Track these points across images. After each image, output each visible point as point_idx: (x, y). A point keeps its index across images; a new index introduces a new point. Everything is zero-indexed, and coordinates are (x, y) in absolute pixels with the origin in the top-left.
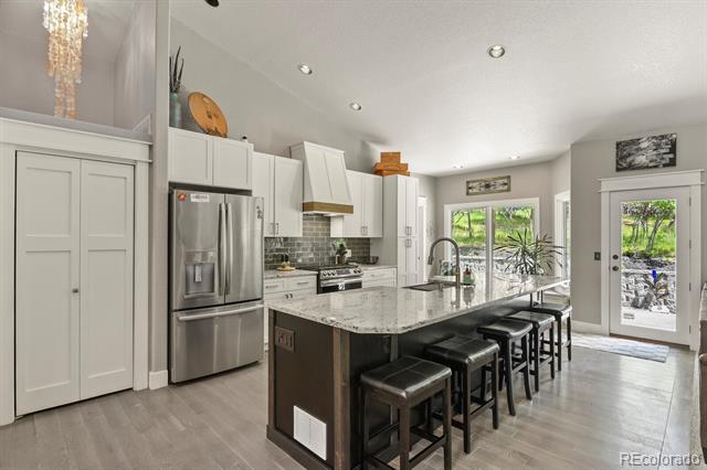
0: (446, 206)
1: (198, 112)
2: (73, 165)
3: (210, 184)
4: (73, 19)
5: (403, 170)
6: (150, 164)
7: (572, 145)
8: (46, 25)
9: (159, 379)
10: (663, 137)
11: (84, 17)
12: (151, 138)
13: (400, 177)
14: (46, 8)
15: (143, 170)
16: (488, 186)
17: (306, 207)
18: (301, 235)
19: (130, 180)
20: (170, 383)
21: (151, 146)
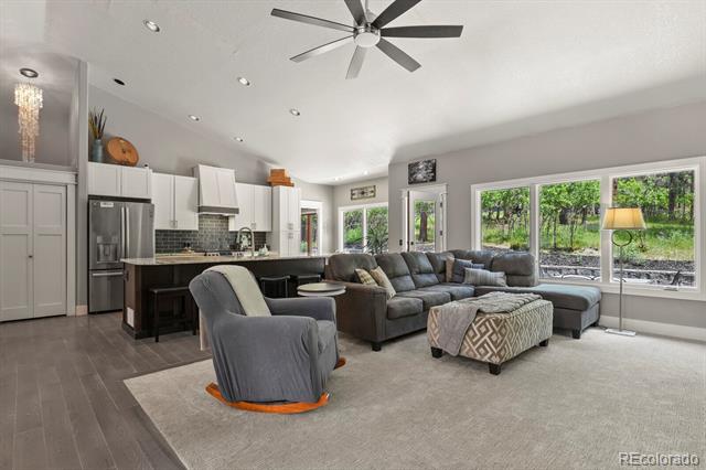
0: (340, 209)
1: (115, 152)
2: (29, 187)
3: (118, 195)
4: (32, 98)
5: (287, 183)
6: (76, 185)
7: (390, 165)
8: (16, 103)
9: (82, 310)
10: (429, 161)
11: (40, 97)
12: (77, 170)
13: (282, 188)
14: (16, 93)
15: (71, 190)
16: (363, 193)
17: (200, 209)
18: (197, 229)
19: (64, 195)
20: (89, 313)
21: (77, 175)
